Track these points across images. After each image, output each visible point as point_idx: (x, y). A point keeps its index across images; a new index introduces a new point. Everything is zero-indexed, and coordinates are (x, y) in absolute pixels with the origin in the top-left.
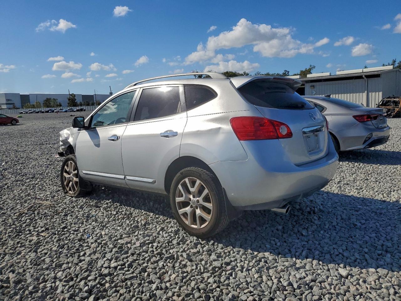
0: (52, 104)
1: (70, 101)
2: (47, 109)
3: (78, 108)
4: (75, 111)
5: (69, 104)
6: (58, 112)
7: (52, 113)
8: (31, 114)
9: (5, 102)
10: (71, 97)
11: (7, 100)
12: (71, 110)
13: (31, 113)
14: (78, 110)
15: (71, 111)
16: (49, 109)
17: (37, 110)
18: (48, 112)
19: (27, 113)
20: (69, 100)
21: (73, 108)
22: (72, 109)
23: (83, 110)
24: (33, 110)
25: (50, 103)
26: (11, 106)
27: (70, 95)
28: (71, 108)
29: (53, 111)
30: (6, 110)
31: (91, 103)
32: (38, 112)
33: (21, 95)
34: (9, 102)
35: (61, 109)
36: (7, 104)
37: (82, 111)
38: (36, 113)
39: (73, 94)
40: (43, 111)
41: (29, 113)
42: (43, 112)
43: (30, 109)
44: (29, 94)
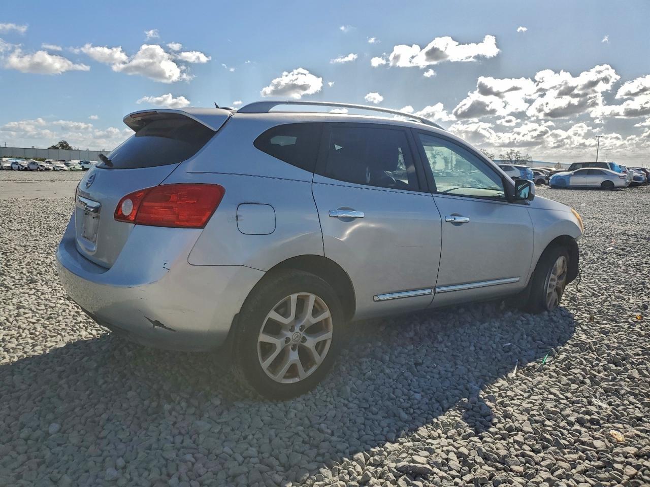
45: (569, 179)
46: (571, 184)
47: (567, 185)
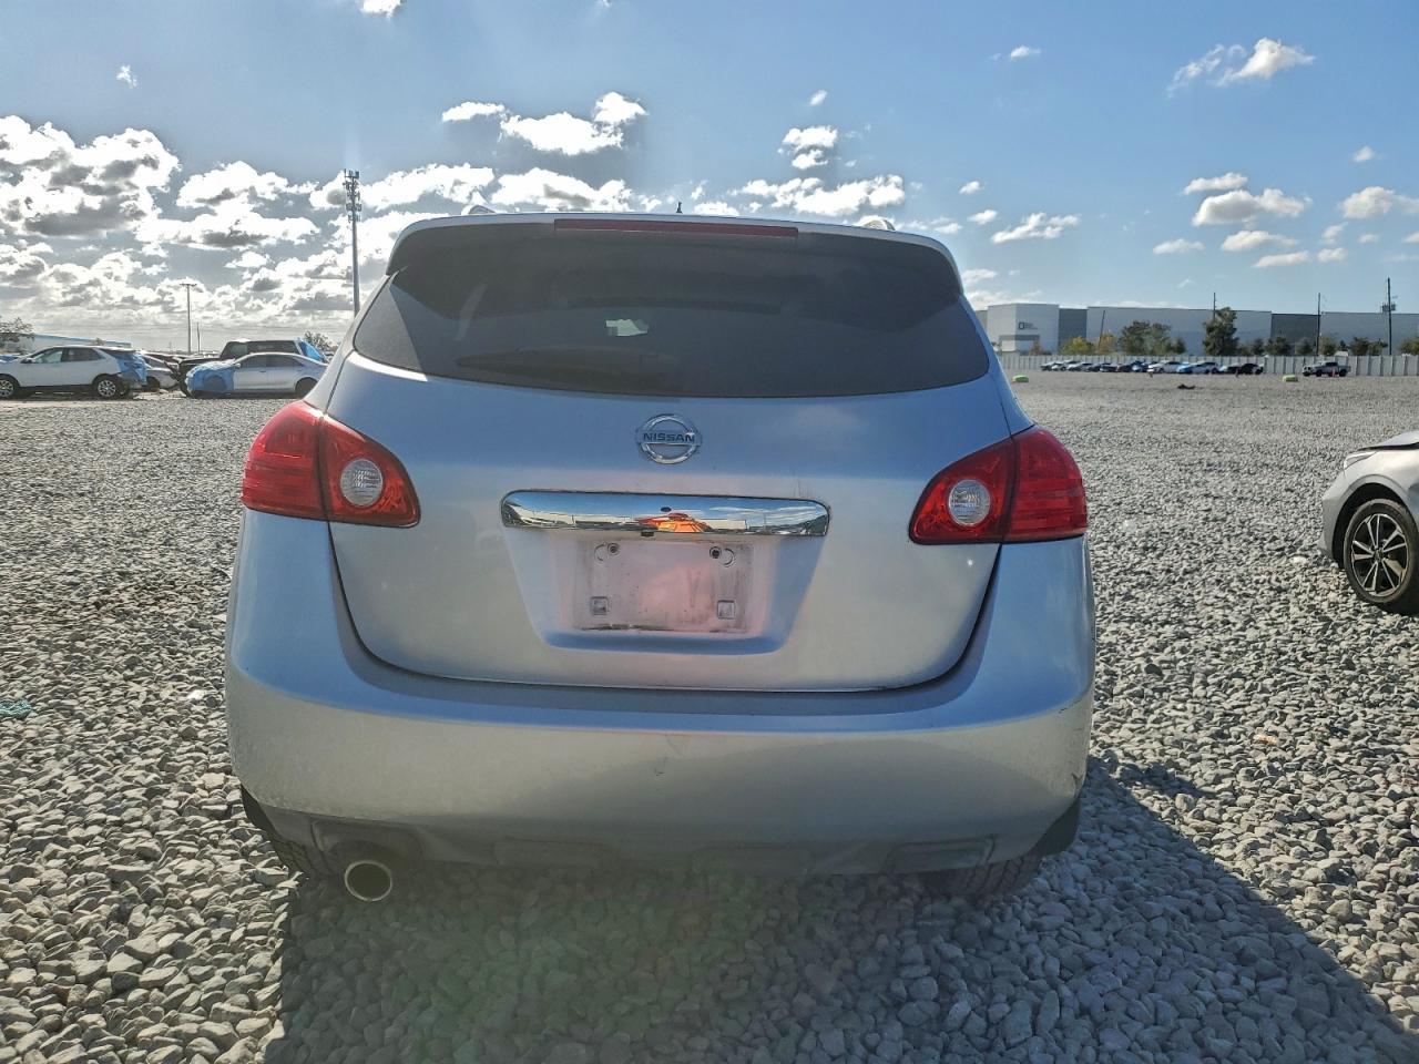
0: (1149, 343)
1: (1214, 333)
2: (1129, 360)
3: (1237, 362)
4: (1222, 373)
5: (1207, 344)
6: (1161, 371)
7: (1141, 375)
8: (1076, 373)
9: (1013, 331)
10: (1219, 319)
11: (1022, 326)
12: (1210, 368)
13: (1078, 369)
14: (1232, 370)
15: (1207, 372)
16: (1135, 358)
17: (1096, 361)
18: (1127, 369)
19: (1063, 369)
20: (1210, 330)
21: (1218, 359)
22: (1213, 364)
23: (1254, 370)
24: (1084, 360)
25: (1142, 340)
26: (1029, 345)
27: (1215, 312)
28: (1210, 359)
29: (1144, 369)
30: (1012, 356)
31: (1299, 344)
32: (1096, 369)
33: (1061, 310)
34: (1026, 332)
35: (1171, 363)
36: (1018, 338)
37: (1249, 373)
38: (1091, 370)
39: (1228, 309)
40: (1112, 365)
41: (1072, 370)
42: (1112, 370)
43: (1078, 357)
44: (1084, 307)
45: (231, 376)
46: (236, 387)
47: (229, 388)
